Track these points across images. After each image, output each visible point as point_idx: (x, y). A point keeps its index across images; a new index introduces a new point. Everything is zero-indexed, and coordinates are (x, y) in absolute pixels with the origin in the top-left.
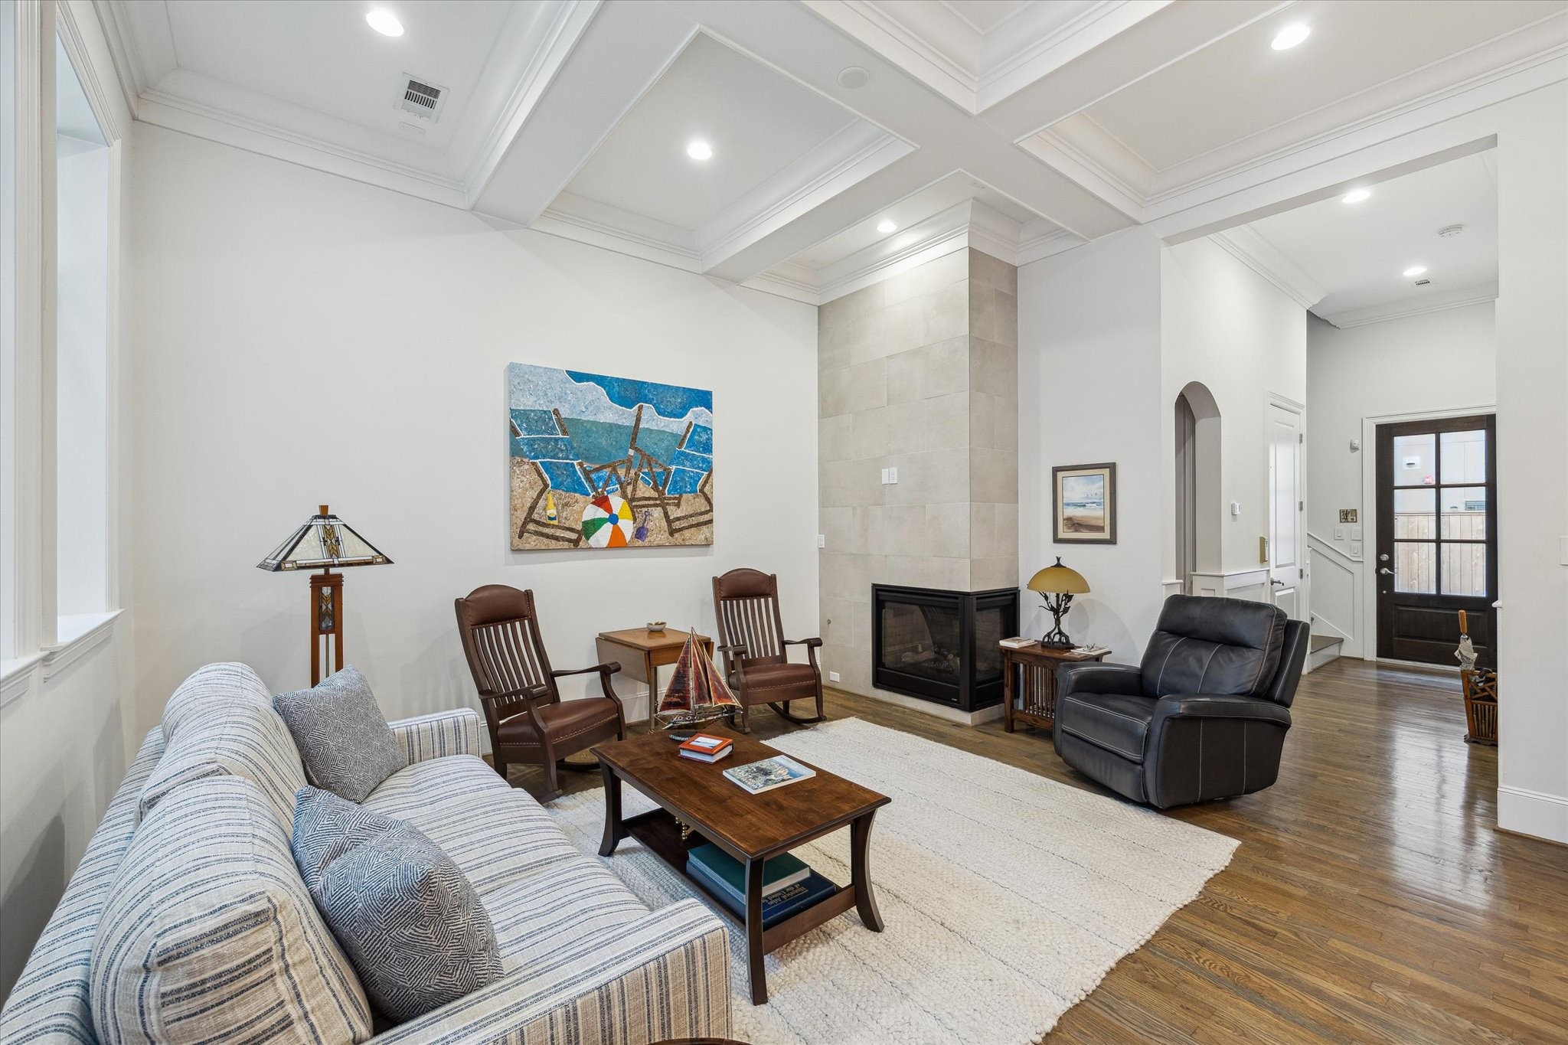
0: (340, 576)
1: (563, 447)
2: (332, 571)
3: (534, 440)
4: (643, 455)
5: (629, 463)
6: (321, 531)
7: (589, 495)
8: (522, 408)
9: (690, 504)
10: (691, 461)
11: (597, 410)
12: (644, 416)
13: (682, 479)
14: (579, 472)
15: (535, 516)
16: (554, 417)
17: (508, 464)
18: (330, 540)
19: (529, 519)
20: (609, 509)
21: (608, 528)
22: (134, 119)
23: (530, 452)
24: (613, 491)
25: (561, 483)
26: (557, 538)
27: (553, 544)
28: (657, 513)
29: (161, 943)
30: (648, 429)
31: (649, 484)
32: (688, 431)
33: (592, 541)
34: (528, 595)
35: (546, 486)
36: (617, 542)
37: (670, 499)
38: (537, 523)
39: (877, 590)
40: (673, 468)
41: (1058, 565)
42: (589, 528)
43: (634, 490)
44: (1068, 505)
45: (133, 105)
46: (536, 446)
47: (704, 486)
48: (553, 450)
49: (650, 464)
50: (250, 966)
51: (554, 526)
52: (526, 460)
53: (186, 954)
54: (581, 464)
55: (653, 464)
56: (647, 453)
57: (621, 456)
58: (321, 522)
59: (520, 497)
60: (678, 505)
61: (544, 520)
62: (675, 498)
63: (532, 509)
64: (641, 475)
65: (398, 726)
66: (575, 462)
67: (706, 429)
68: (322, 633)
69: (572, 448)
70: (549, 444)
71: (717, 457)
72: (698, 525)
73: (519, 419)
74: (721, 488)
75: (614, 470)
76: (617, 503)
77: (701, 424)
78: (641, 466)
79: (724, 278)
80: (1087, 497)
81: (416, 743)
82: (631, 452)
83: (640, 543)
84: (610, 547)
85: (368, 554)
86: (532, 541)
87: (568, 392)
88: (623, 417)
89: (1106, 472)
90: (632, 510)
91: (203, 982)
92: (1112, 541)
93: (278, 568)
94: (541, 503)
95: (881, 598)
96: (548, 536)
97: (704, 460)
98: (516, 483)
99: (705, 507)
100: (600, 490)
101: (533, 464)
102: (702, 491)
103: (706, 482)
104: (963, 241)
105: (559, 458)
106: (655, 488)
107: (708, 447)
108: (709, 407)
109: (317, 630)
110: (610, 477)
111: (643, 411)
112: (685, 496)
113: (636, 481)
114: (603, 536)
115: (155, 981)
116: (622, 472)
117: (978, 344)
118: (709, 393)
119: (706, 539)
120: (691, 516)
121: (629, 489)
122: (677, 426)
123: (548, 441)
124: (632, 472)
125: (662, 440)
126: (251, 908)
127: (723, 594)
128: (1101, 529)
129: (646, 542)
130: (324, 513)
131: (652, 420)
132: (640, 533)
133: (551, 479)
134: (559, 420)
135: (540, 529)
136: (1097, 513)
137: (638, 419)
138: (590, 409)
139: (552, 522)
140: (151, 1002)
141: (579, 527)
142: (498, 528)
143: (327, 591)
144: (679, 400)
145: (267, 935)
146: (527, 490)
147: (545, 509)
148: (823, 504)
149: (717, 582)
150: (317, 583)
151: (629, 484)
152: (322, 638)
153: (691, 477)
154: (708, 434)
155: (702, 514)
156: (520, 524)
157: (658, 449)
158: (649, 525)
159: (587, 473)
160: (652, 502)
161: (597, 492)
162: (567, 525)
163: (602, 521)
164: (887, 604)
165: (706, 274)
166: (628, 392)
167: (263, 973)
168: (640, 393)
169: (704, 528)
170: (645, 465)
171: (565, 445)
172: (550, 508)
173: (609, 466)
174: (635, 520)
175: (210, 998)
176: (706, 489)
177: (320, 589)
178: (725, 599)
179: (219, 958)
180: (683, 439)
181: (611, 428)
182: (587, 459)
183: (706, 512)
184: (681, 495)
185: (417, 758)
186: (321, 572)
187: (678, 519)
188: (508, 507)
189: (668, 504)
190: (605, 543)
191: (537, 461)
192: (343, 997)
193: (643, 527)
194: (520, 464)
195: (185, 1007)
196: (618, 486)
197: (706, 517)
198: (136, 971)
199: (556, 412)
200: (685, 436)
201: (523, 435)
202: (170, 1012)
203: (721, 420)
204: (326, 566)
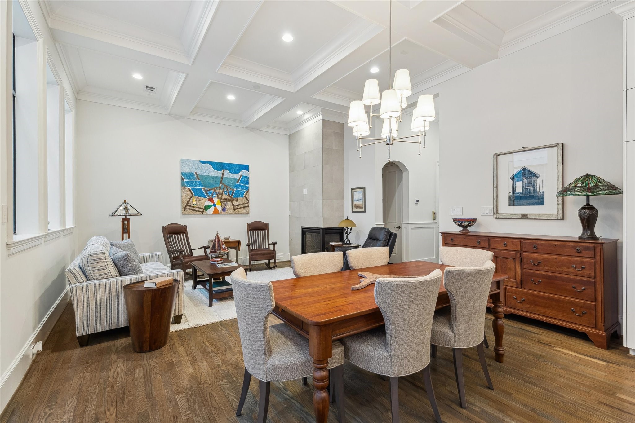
0: (129, 219)
1: (198, 184)
2: (128, 217)
3: (189, 181)
4: (225, 186)
5: (220, 188)
6: (124, 206)
7: (206, 198)
8: (185, 172)
9: (241, 201)
10: (241, 187)
11: (209, 172)
12: (225, 174)
13: (238, 193)
14: (203, 191)
15: (189, 204)
16: (195, 174)
17: (181, 189)
18: (126, 209)
19: (187, 205)
20: (213, 202)
21: (213, 208)
22: (76, 99)
23: (188, 185)
24: (214, 197)
25: (198, 194)
26: (196, 211)
27: (195, 212)
28: (229, 203)
29: (90, 254)
30: (226, 177)
31: (227, 194)
32: (240, 178)
33: (208, 212)
34: (185, 227)
35: (193, 195)
36: (216, 212)
37: (234, 199)
38: (189, 206)
39: (302, 228)
40: (235, 189)
41: (347, 219)
42: (207, 208)
43: (222, 196)
44: (355, 200)
45: (76, 95)
46: (189, 183)
47: (246, 195)
48: (195, 184)
49: (227, 188)
50: (101, 259)
51: (195, 207)
52: (186, 187)
53: (93, 255)
54: (204, 189)
55: (228, 188)
56: (226, 185)
57: (217, 186)
58: (124, 204)
59: (185, 198)
60: (237, 201)
61: (192, 205)
62: (236, 199)
63: (188, 202)
64: (224, 192)
65: (141, 255)
66: (202, 188)
67: (246, 177)
68: (125, 233)
69: (201, 184)
70: (193, 183)
71: (251, 186)
72: (244, 207)
73: (184, 175)
74: (252, 196)
75: (215, 190)
76: (216, 200)
77: (245, 175)
78: (224, 189)
79: (253, 128)
80: (359, 198)
81: (145, 259)
82: (221, 185)
83: (224, 213)
84: (213, 214)
85: (136, 213)
86: (188, 211)
87: (200, 167)
88: (218, 174)
89: (363, 190)
90: (221, 203)
91: (95, 259)
92: (364, 212)
93: (113, 216)
94: (191, 200)
95: (304, 231)
96: (193, 210)
97: (246, 187)
98: (183, 194)
99: (246, 201)
100: (210, 196)
101: (188, 188)
102: (245, 196)
103: (247, 194)
104: (320, 117)
105: (197, 187)
106: (229, 196)
107: (247, 183)
108: (248, 170)
109: (123, 233)
110: (213, 192)
111: (225, 172)
112: (239, 198)
113: (222, 193)
114: (211, 210)
115: (89, 258)
116: (217, 191)
117: (325, 149)
118: (248, 166)
119: (247, 212)
120: (241, 204)
121: (220, 196)
122: (236, 176)
123: (193, 182)
124: (221, 191)
125: (231, 181)
126: (102, 252)
127: (250, 229)
128: (361, 208)
129: (226, 212)
130: (125, 202)
131: (227, 174)
132: (224, 210)
133: (194, 193)
134: (197, 175)
135: (191, 208)
136: (361, 203)
137: (223, 174)
138: (207, 172)
139: (195, 206)
140: (89, 261)
141: (203, 207)
142: (178, 207)
143: (126, 222)
144: (237, 168)
145: (104, 256)
146: (186, 196)
147: (192, 202)
148: (290, 201)
149: (249, 225)
150: (123, 220)
151: (220, 194)
152: (125, 234)
153: (241, 192)
154: (247, 178)
155: (245, 204)
156: (184, 206)
157: (230, 184)
158: (227, 207)
159: (206, 191)
160: (228, 200)
161: (209, 197)
162: (199, 207)
163: (211, 206)
164: (306, 233)
165: (246, 128)
166: (219, 166)
167: (103, 260)
168: (224, 166)
169: (246, 208)
170: (225, 188)
171: (199, 183)
172: (194, 202)
173: (213, 189)
174: (222, 205)
175: (96, 261)
176: (247, 196)
177: (124, 222)
178: (251, 230)
179: (97, 257)
180: (238, 181)
181: (214, 177)
182: (206, 187)
183: (247, 203)
184: (238, 198)
185: (146, 262)
186: (124, 217)
187: (237, 205)
188: (181, 201)
189: (233, 201)
190: (212, 212)
191: (190, 188)
192: (115, 269)
193: (225, 208)
194: (184, 189)
195: (93, 262)
196: (216, 195)
197: (247, 205)
198: (87, 257)
199: (196, 173)
200: (239, 179)
201: (185, 180)
202: (91, 262)
203: (252, 174)
204: (126, 216)
